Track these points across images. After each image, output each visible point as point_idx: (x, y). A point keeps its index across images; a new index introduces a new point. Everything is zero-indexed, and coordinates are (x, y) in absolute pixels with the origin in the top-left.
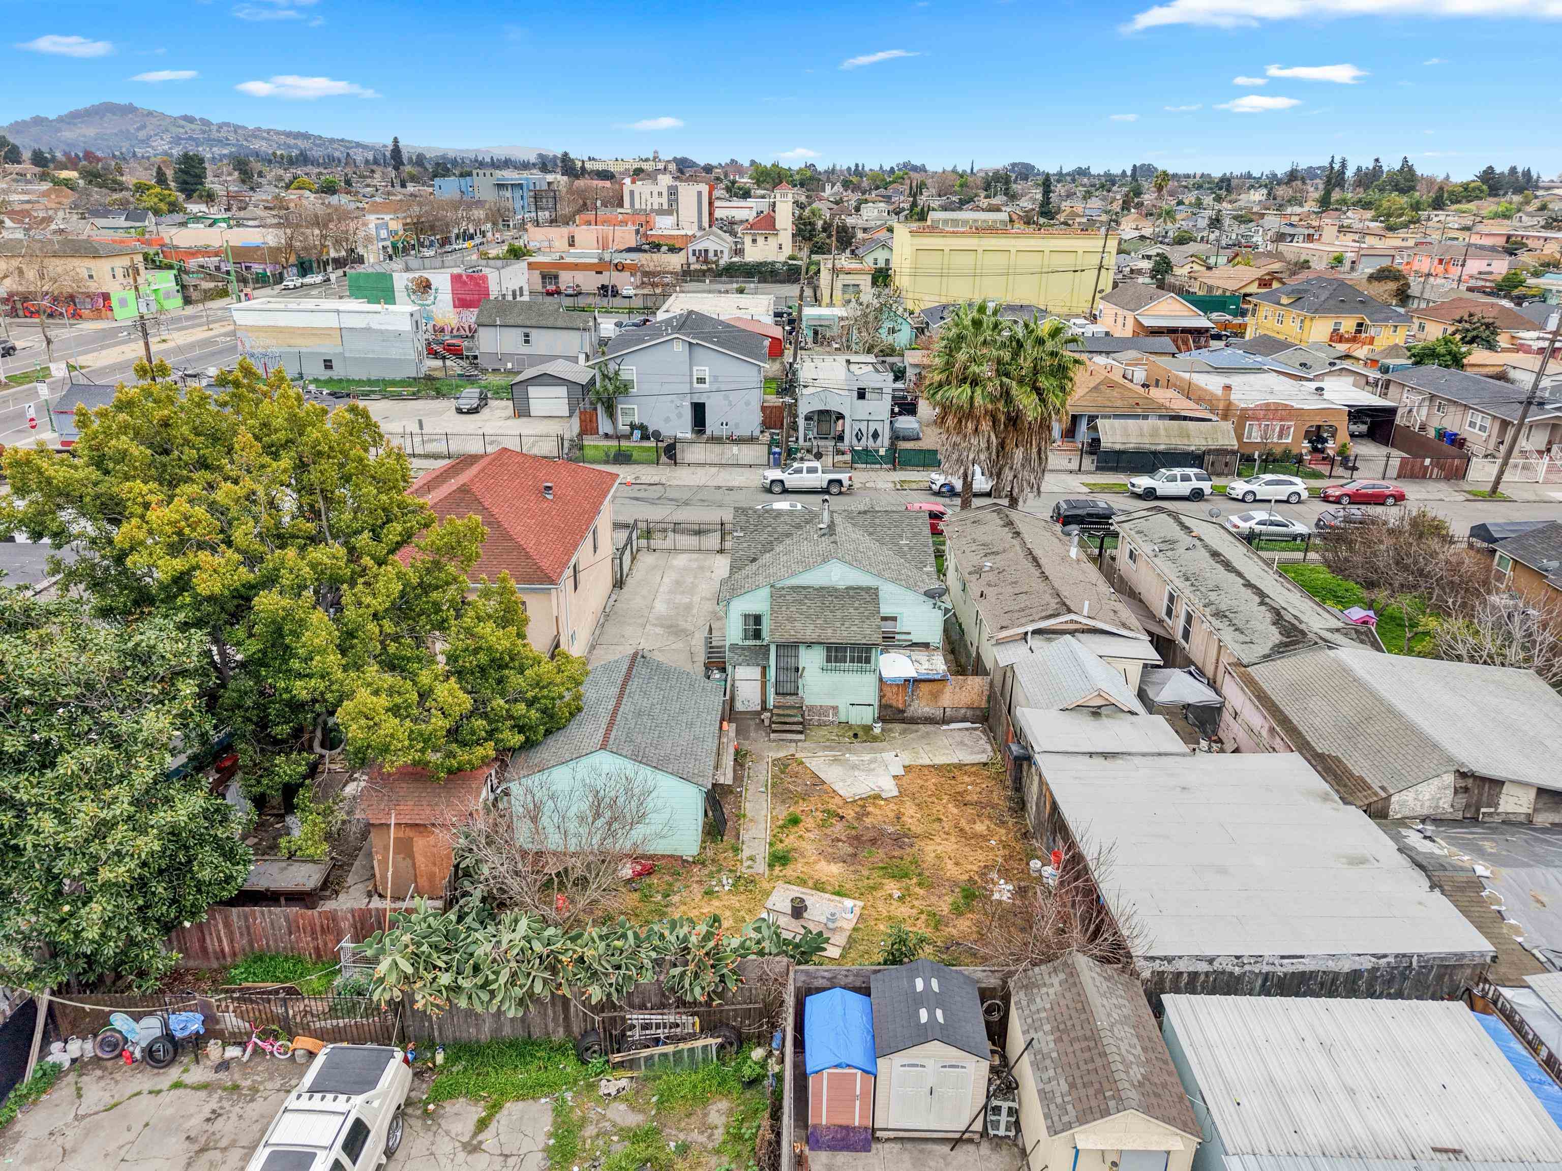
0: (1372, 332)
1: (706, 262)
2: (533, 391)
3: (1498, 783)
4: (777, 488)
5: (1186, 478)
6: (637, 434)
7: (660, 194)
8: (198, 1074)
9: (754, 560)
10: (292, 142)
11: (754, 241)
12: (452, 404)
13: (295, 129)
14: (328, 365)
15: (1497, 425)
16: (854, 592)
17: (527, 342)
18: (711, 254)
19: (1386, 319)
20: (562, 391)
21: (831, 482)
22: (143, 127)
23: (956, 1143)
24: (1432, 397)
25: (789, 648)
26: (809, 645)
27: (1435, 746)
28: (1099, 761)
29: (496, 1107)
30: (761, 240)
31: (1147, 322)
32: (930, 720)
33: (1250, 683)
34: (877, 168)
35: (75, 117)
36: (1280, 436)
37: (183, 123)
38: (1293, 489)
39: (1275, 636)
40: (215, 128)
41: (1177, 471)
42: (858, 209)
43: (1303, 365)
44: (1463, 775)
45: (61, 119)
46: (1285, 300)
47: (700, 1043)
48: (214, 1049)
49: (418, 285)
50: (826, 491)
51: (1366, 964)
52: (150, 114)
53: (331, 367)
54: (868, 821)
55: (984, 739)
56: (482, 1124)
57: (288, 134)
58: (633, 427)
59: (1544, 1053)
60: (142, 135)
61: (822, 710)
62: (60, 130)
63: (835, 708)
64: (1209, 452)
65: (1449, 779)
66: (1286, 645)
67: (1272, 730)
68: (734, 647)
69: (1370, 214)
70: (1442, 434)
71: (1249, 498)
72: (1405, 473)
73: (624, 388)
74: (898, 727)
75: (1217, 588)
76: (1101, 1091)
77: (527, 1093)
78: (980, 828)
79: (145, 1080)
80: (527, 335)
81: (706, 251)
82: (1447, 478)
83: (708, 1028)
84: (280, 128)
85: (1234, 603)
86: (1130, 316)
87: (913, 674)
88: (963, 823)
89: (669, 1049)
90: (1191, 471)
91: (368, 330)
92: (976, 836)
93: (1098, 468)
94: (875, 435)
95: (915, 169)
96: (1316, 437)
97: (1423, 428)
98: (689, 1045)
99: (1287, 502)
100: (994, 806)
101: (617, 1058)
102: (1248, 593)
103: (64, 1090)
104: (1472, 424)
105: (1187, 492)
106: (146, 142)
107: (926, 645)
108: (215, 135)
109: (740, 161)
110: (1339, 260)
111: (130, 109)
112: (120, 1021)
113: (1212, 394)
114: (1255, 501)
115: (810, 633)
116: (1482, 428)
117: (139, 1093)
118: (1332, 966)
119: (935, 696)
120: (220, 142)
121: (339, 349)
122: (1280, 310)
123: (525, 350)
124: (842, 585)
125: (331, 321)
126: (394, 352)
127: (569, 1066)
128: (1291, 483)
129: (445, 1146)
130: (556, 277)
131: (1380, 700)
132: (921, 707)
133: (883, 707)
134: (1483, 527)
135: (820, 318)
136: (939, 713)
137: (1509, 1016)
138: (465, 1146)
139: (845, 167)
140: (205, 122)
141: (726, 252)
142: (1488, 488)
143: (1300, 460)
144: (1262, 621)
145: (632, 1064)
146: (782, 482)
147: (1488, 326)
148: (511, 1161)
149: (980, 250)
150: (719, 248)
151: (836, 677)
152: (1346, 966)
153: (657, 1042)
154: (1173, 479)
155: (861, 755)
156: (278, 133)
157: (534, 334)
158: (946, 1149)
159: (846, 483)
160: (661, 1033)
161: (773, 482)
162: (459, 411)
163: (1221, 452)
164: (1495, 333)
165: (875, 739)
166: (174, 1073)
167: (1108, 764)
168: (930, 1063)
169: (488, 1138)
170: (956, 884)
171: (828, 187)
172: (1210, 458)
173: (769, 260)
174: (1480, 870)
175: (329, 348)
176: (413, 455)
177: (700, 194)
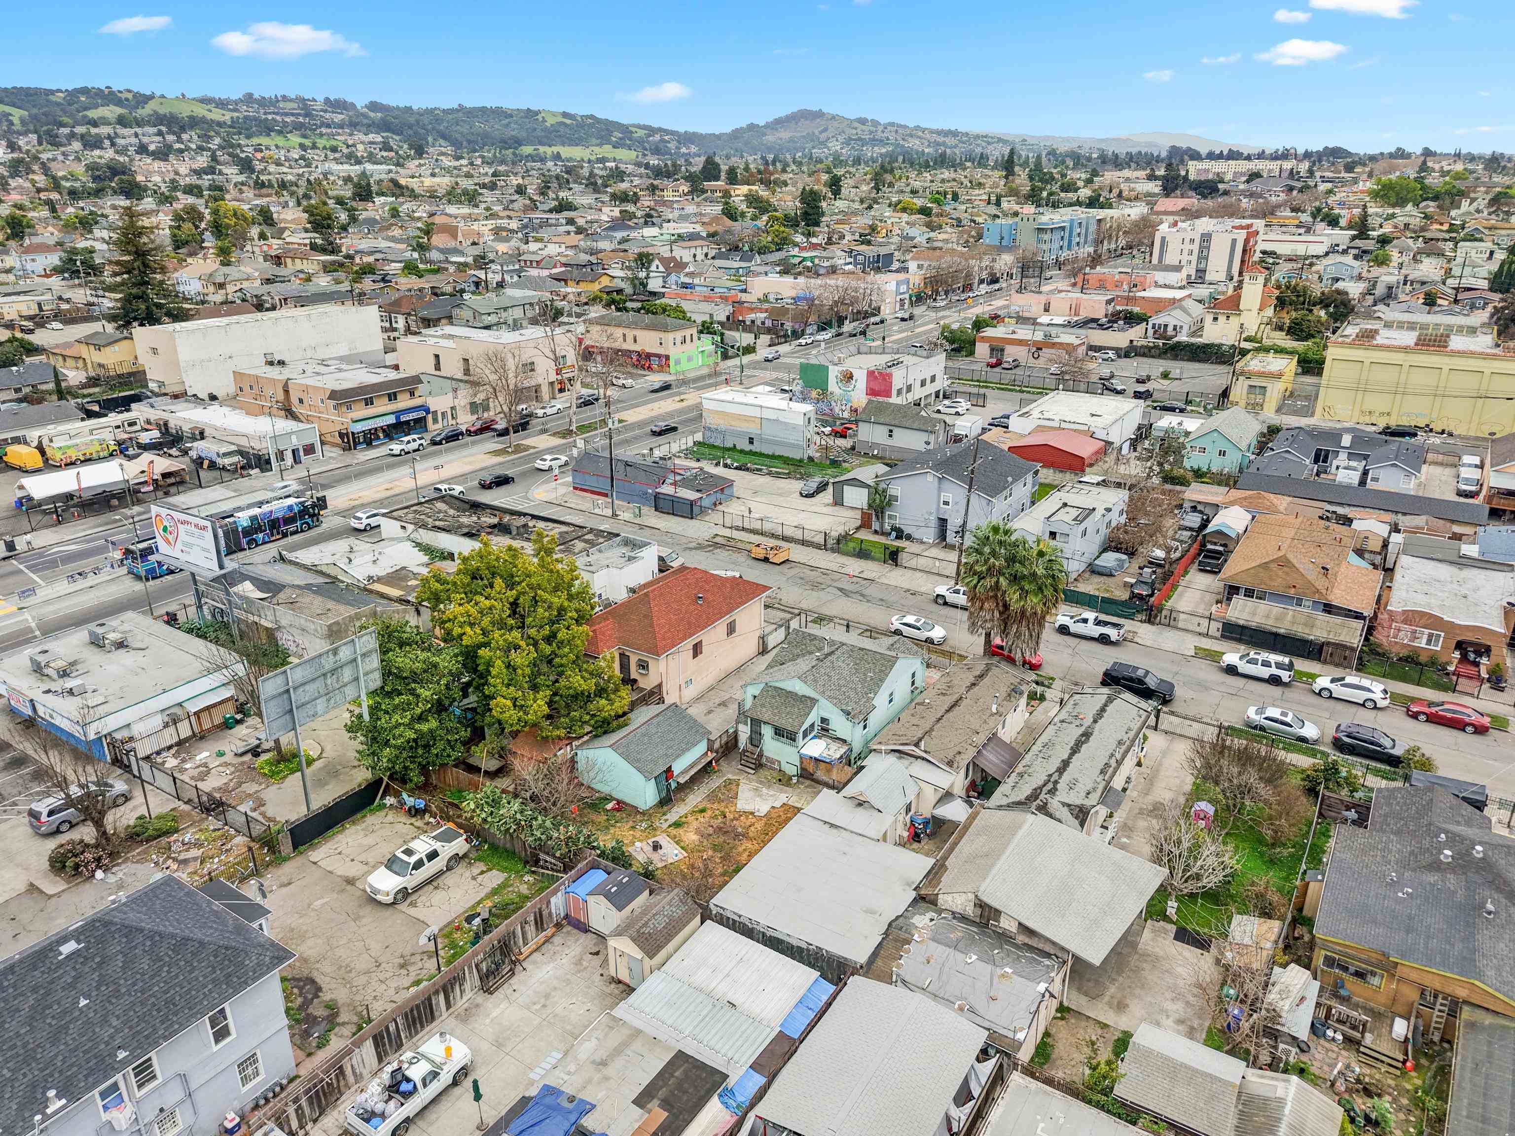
1: (1161, 337)
3: (997, 910)
4: (940, 601)
5: (1266, 664)
6: (894, 534)
7: (1192, 241)
8: (419, 823)
10: (941, 139)
11: (1215, 319)
13: (946, 127)
14: (751, 440)
16: (804, 699)
17: (890, 436)
18: (1170, 329)
20: (865, 491)
22: (826, 130)
25: (756, 722)
27: (985, 878)
29: (490, 870)
30: (1222, 319)
32: (826, 785)
33: (973, 818)
35: (779, 123)
36: (1429, 642)
37: (856, 125)
40: (880, 128)
44: (978, 898)
45: (767, 126)
48: (427, 816)
49: (845, 376)
51: (803, 945)
52: (833, 118)
54: (736, 822)
56: (482, 873)
57: (939, 133)
58: (894, 529)
60: (823, 137)
61: (773, 761)
62: (765, 134)
63: (779, 762)
64: (1328, 643)
65: (971, 896)
71: (1325, 694)
74: (808, 782)
77: (503, 869)
79: (404, 819)
80: (891, 431)
84: (934, 126)
85: (1040, 770)
90: (1275, 660)
93: (1223, 636)
99: (1363, 705)
101: (534, 869)
102: (1055, 766)
103: (383, 813)
105: (1265, 676)
106: (823, 144)
107: (844, 741)
108: (880, 135)
111: (819, 114)
112: (405, 795)
114: (1331, 697)
115: (766, 717)
117: (402, 823)
118: (789, 940)
120: (882, 142)
121: (759, 432)
123: (890, 442)
124: (800, 693)
125: (757, 412)
127: (520, 866)
128: (1369, 690)
129: (468, 874)
130: (1002, 350)
133: (802, 769)
138: (473, 877)
140: (875, 123)
141: (1185, 330)
143: (1444, 668)
145: (537, 874)
148: (481, 888)
149: (1405, 365)
150: (1179, 324)
151: (779, 745)
153: (547, 868)
155: (770, 790)
156: (932, 132)
157: (896, 431)
160: (549, 865)
163: (1341, 646)
166: (413, 820)
168: (602, 905)
169: (480, 878)
172: (1328, 650)
173: (1217, 341)
174: (918, 938)
175: (753, 429)
176: (743, 529)
177: (1234, 241)
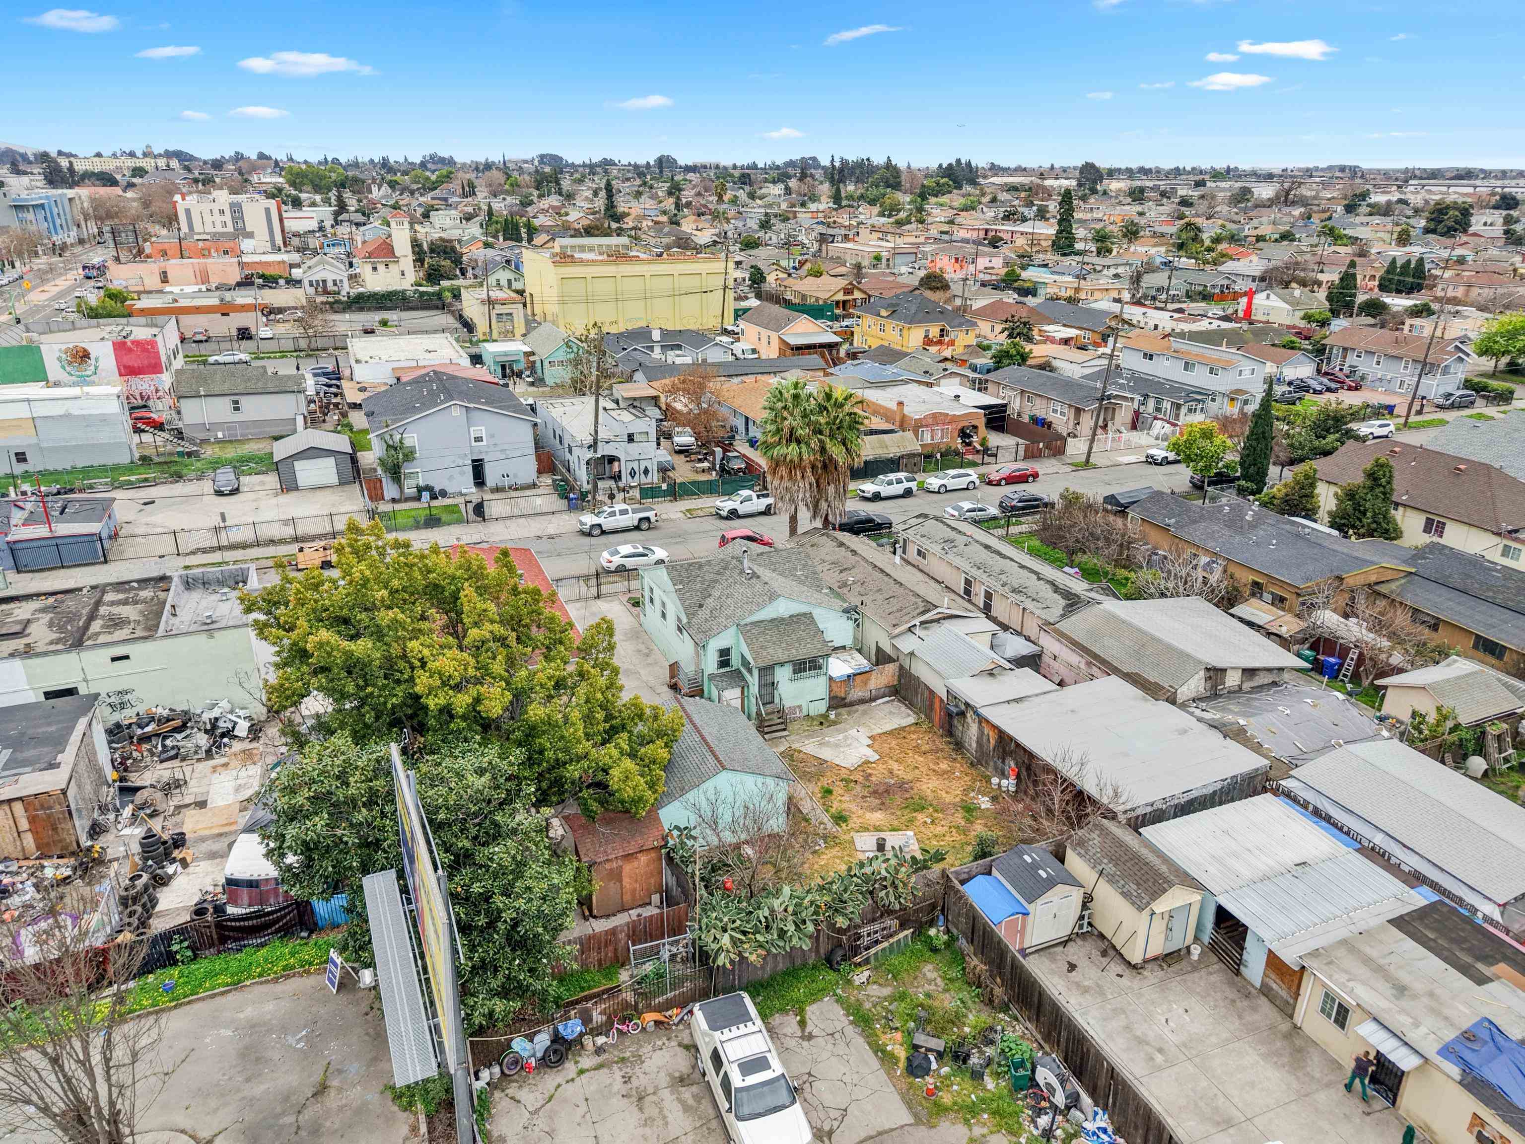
0: (952, 335)
1: (326, 292)
2: (299, 465)
3: (1224, 671)
4: (596, 532)
5: (899, 481)
6: (426, 495)
7: (222, 212)
8: (586, 1062)
9: (701, 606)
11: (375, 269)
12: (207, 486)
14: (21, 457)
15: (1073, 411)
16: (796, 620)
17: (237, 409)
18: (330, 284)
19: (960, 325)
20: (331, 461)
21: (641, 520)
23: (1065, 943)
24: (1022, 392)
25: (767, 670)
26: (782, 664)
27: (1188, 656)
28: (1014, 704)
29: (801, 1012)
30: (381, 268)
31: (794, 341)
32: (862, 701)
33: (1062, 636)
34: (402, 160)
36: (942, 437)
38: (969, 479)
39: (1062, 602)
41: (892, 476)
42: (426, 216)
43: (926, 372)
44: (1208, 670)
46: (884, 313)
47: (901, 935)
49: (74, 356)
50: (637, 528)
51: (1218, 786)
53: (25, 460)
54: (873, 779)
55: (903, 708)
56: (802, 1023)
58: (420, 490)
59: (1311, 808)
61: (795, 710)
63: (800, 707)
64: (902, 457)
65: (1202, 673)
66: (1071, 605)
67: (1089, 664)
68: (712, 677)
69: (876, 210)
70: (1035, 420)
71: (943, 490)
72: (1030, 455)
73: (410, 456)
74: (843, 711)
75: (1002, 572)
76: (1155, 881)
77: (814, 998)
78: (944, 766)
79: (556, 1077)
80: (236, 402)
81: (324, 281)
82: (1054, 455)
83: (903, 926)
85: (1021, 581)
86: (774, 336)
87: (850, 671)
88: (932, 766)
89: (885, 944)
90: (902, 475)
91: (67, 416)
92: (945, 772)
94: (646, 472)
95: (442, 160)
96: (964, 434)
97: (1019, 415)
98: (895, 939)
99: (967, 489)
100: (942, 750)
101: (858, 959)
102: (1025, 573)
103: (503, 1102)
104: (1055, 411)
105: (901, 492)
107: (844, 647)
109: (246, 154)
110: (878, 258)
113: (886, 409)
114: (947, 491)
115: (782, 656)
116: (1063, 414)
117: (559, 1086)
118: (1205, 791)
119: (865, 683)
121: (34, 441)
122: (882, 321)
123: (237, 417)
124: (786, 615)
125: (22, 411)
126: (104, 436)
127: (824, 978)
128: (966, 474)
131: (1145, 633)
132: (856, 693)
133: (831, 698)
134: (1113, 496)
135: (506, 354)
136: (867, 695)
137: (1288, 795)
138: (802, 1038)
139: (367, 159)
141: (344, 280)
142: (1083, 458)
143: (957, 453)
144: (1046, 592)
145: (867, 961)
146: (600, 525)
147: (1025, 324)
148: (837, 1036)
149: (619, 276)
150: (338, 278)
151: (800, 684)
152: (1210, 790)
153: (877, 942)
154: (890, 483)
155: (833, 736)
157: (244, 401)
158: (1060, 948)
159: (653, 519)
160: (878, 936)
161: (593, 526)
162: (219, 493)
163: (912, 455)
164: (1030, 329)
165: (834, 723)
166: (571, 1066)
167: (1020, 705)
168: (1055, 899)
169: (811, 1029)
170: (955, 805)
171: (374, 189)
172: (903, 462)
174: (1242, 722)
175: (20, 440)
176: (220, 548)
177: (268, 211)
